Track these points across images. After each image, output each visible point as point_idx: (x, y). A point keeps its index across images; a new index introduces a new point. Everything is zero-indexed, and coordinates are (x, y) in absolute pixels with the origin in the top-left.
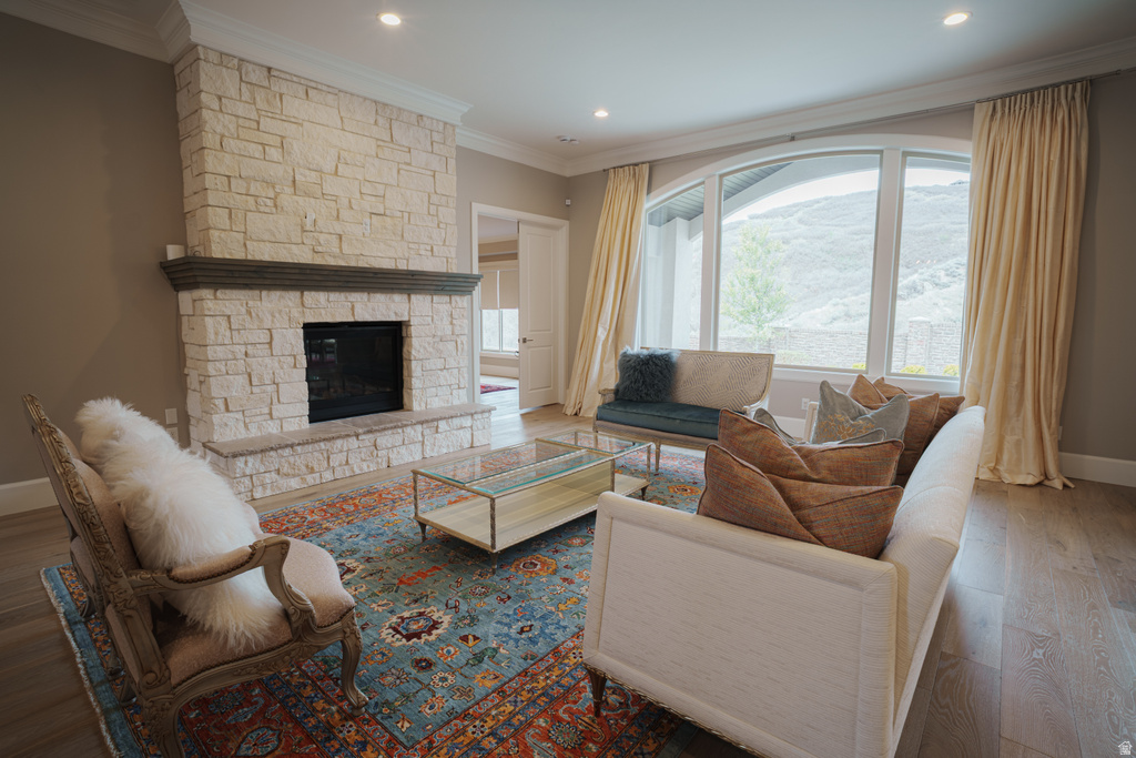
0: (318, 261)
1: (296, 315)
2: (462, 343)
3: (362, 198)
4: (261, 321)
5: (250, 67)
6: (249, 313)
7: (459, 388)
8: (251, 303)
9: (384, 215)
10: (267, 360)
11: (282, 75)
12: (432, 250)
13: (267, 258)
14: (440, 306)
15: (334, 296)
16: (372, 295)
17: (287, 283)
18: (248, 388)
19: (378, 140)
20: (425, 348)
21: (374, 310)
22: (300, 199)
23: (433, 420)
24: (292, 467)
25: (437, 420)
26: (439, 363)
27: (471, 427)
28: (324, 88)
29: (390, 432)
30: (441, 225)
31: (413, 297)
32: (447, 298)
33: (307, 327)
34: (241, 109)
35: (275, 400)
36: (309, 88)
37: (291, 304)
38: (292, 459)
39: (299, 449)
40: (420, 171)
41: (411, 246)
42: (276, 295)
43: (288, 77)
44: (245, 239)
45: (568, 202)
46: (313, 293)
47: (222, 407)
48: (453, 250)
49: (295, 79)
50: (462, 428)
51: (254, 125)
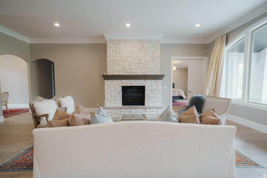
0: (126, 74)
1: (120, 84)
2: (160, 91)
3: (136, 61)
4: (114, 85)
5: (115, 41)
6: (112, 84)
7: (158, 102)
8: (112, 82)
9: (141, 63)
10: (115, 93)
11: (120, 41)
12: (153, 70)
13: (116, 74)
14: (153, 83)
15: (128, 81)
16: (136, 80)
17: (118, 78)
18: (111, 97)
19: (140, 48)
20: (149, 92)
21: (136, 83)
22: (123, 63)
23: (145, 108)
24: (114, 112)
25: (147, 108)
26: (153, 96)
27: (156, 111)
28: (128, 40)
29: (134, 109)
30: (155, 64)
31: (146, 80)
32: (156, 81)
33: (122, 87)
34: (113, 49)
35: (116, 100)
36: (125, 41)
37: (119, 82)
38: (113, 111)
39: (115, 109)
40: (150, 52)
41: (147, 69)
42: (117, 81)
43: (121, 41)
44: (113, 71)
45: (207, 51)
46: (123, 80)
47: (107, 100)
48: (159, 70)
49: (122, 40)
50: (153, 111)
51: (115, 51)
